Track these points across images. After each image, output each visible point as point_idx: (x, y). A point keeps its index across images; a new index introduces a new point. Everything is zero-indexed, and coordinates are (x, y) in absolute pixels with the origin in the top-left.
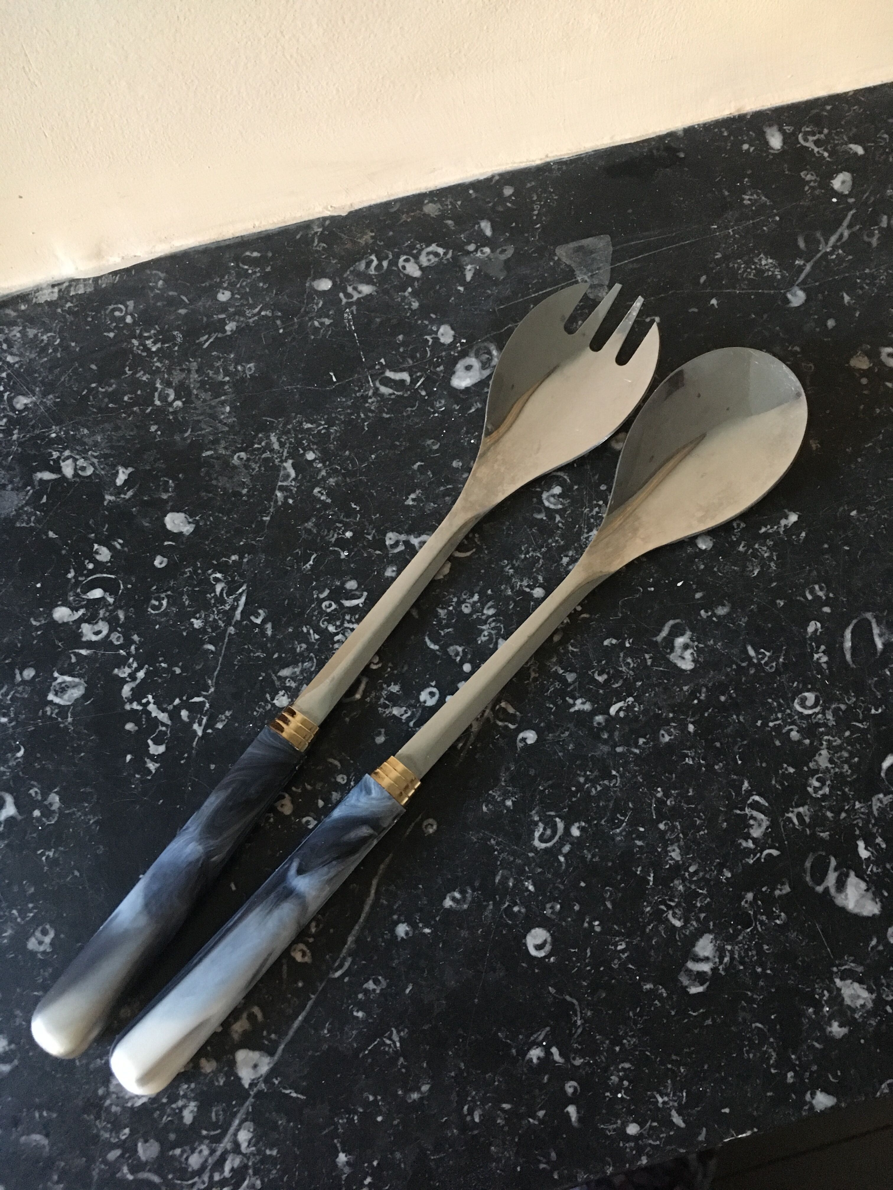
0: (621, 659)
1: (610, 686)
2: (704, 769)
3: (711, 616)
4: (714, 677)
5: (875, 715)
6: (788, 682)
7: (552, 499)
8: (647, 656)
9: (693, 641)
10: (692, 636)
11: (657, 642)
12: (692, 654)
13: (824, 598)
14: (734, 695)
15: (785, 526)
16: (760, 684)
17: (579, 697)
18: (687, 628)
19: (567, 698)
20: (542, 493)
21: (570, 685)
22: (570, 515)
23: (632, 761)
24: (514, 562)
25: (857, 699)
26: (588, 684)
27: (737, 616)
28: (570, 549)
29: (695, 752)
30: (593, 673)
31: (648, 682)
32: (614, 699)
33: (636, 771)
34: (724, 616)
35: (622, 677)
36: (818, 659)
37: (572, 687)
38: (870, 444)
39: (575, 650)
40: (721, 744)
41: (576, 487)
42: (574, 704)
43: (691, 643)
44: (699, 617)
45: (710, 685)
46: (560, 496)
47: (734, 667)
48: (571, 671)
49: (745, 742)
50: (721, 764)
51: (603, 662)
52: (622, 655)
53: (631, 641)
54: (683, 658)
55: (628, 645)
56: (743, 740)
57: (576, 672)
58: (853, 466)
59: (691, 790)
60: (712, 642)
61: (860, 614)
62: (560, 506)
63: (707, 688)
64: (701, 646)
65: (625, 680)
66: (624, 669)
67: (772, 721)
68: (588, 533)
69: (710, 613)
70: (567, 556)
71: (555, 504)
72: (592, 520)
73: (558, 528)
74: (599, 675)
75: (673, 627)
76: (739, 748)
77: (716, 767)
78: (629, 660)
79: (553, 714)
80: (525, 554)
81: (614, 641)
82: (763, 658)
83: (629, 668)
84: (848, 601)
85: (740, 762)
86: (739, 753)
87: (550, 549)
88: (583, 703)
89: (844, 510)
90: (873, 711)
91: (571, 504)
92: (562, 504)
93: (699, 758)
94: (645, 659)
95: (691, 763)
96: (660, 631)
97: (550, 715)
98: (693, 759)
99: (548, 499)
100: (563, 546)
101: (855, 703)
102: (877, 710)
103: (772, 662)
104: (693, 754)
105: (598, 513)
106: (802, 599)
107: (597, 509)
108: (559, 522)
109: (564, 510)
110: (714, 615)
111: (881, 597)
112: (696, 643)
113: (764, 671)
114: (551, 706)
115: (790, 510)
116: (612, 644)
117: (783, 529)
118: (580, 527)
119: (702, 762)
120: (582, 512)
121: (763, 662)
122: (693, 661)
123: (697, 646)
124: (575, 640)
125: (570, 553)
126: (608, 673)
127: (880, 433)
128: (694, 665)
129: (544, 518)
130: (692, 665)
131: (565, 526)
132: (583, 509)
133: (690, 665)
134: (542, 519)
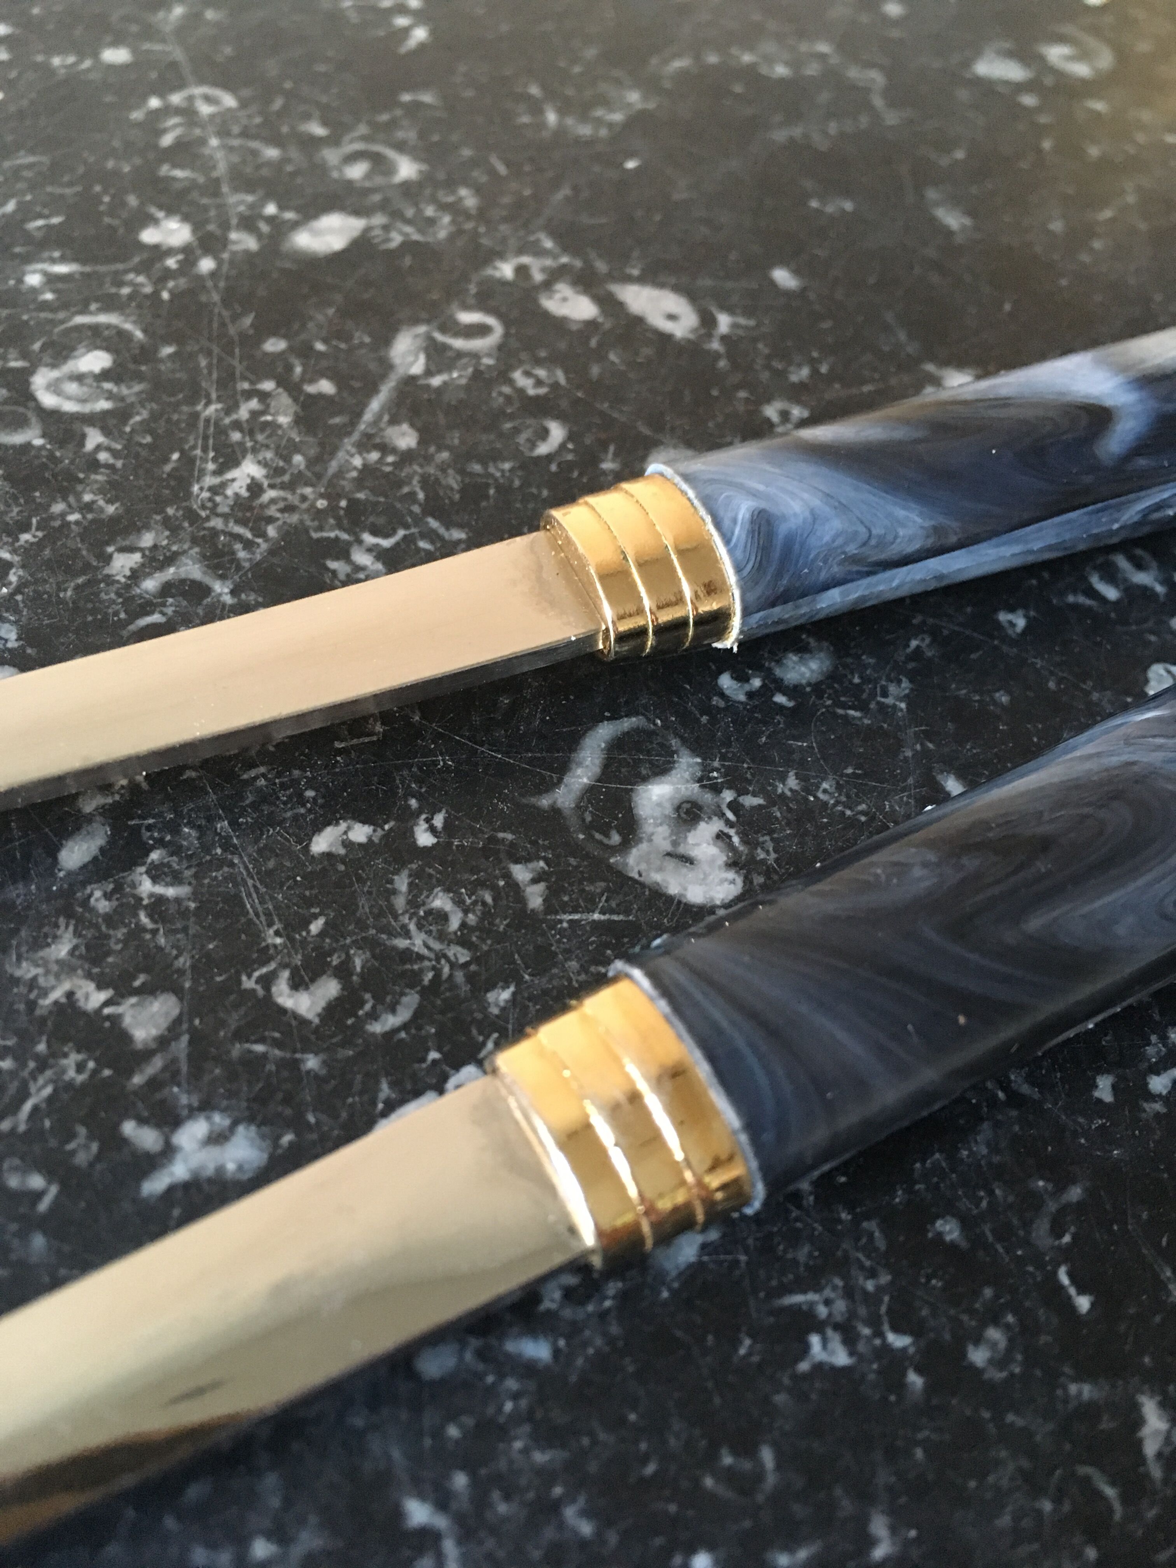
0: (400, 903)
1: (358, 1028)
2: (915, 1380)
3: (765, 692)
7: (72, 388)
8: (521, 873)
9: (716, 789)
10: (706, 769)
11: (555, 811)
12: (721, 836)
17: (193, 1112)
18: (675, 742)
19: (129, 1128)
20: (28, 371)
21: (146, 1055)
22: (146, 427)
23: (516, 1418)
26: (240, 1035)
27: (865, 680)
28: (147, 527)
29: (849, 1293)
30: (267, 981)
31: (542, 982)
32: (385, 1090)
33: (547, 1476)
34: (818, 688)
35: (413, 980)
37: (157, 1064)
39: (171, 892)
40: (966, 1223)
41: (168, 350)
42: (169, 1151)
43: (708, 797)
44: (716, 701)
46: (105, 375)
48: (148, 991)
49: (1075, 1193)
50: (994, 1334)
51: (316, 927)
52: (402, 883)
53: (439, 821)
54: (688, 860)
55: (425, 839)
56: (1061, 1187)
57: (177, 991)
59: (879, 1526)
60: (792, 782)
62: (104, 405)
64: (750, 801)
65: (430, 992)
66: (418, 942)
67: (1156, 1070)
68: (218, 472)
69: (757, 683)
70: (128, 549)
71: (83, 401)
72: (236, 436)
73: (93, 465)
74: (297, 984)
75: (617, 746)
76: (1057, 1231)
77: (978, 1356)
78: (440, 901)
79: (43, 1223)
81: (360, 833)
83: (442, 936)
85: (1084, 1303)
86: (1066, 1255)
87: (54, 531)
88: (217, 1139)
91: (152, 397)
92: (110, 396)
93: (874, 1322)
94: (514, 887)
95: (841, 1358)
96: (563, 768)
97: (24, 1235)
98: (850, 1340)
99: (54, 387)
100: (116, 519)
104: (840, 1306)
105: (254, 414)
106: (1082, 599)
107: (253, 405)
108: (99, 448)
109: (122, 414)
110: (775, 684)
112: (728, 796)
114: (36, 1181)
116: (347, 844)
118: (188, 461)
119: (898, 1341)
120: (196, 416)
122: (733, 864)
123: (734, 806)
124: (175, 850)
125: (147, 540)
126: (343, 972)
128: (739, 881)
129: (38, 442)
130: (733, 882)
131: (125, 458)
132: (199, 408)
133: (722, 881)
134: (28, 446)
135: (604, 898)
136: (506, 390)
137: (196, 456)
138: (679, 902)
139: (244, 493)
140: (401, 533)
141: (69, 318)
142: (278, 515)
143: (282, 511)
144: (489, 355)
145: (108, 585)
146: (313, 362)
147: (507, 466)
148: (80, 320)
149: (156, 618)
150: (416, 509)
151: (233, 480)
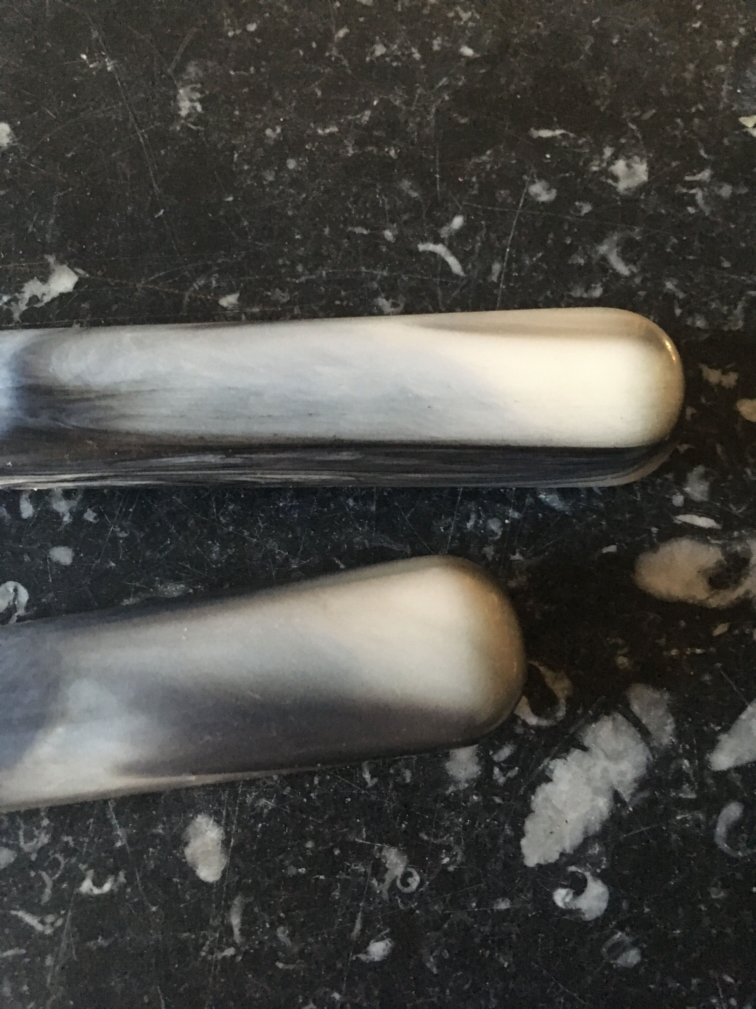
5: (88, 898)
13: (67, 519)
15: (34, 299)
25: (55, 839)
38: (334, 129)
58: (270, 177)
61: (151, 584)
84: (129, 540)
89: (207, 287)
90: (87, 886)
101: (42, 851)
102: (98, 883)
111: (224, 547)
115: (60, 261)
117: (23, 307)
127: (367, 105)
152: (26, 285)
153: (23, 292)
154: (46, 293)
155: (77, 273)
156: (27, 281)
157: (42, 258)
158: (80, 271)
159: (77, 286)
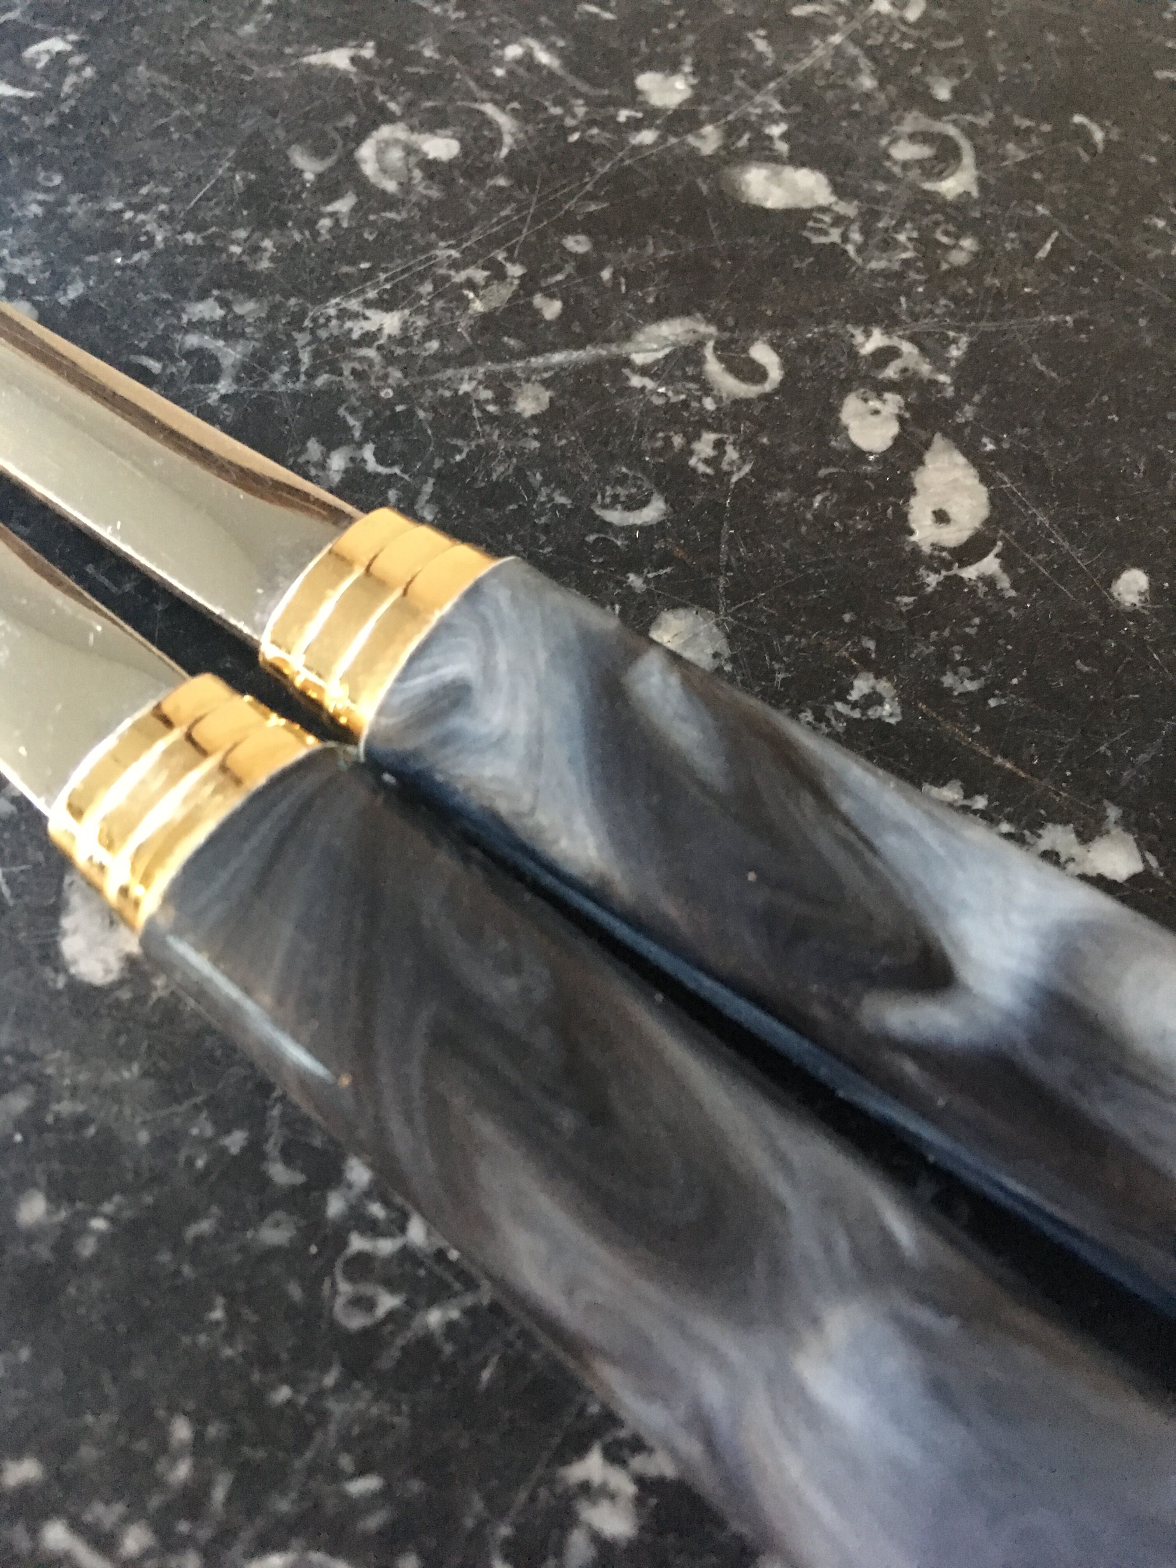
4: (114, 1093)
6: (346, 1443)
7: (395, 155)
14: (87, 1248)
16: (232, 1314)
20: (391, 119)
22: (386, 226)
24: (74, 199)
28: (261, 299)
36: (585, 1488)
41: (500, 182)
45: (66, 1107)
46: (427, 164)
47: (236, 1141)
62: (391, 186)
63: (40, 1106)
67: (76, 1526)
68: (368, 303)
70: (224, 303)
71: (384, 170)
73: (311, 224)
80: (130, 206)
82: (373, 1228)
87: (211, 248)
91: (428, 208)
92: (405, 185)
99: (386, 145)
100: (255, 275)
103: (391, 1286)
105: (470, 284)
107: (480, 275)
108: (333, 214)
109: (389, 202)
113: (312, 1286)
115: (1126, 824)
120: (432, 246)
121: (358, 1243)
125: (246, 308)
128: (112, 977)
129: (309, 176)
130: (107, 971)
131: (334, 238)
132: (442, 244)
133: (104, 961)
134: (299, 172)
135: (23, 867)
136: (678, 441)
137: (378, 277)
138: (54, 936)
139: (355, 336)
140: (396, 470)
141: (483, 101)
142: (347, 372)
143: (354, 372)
144: (718, 400)
145: (172, 315)
146: (580, 280)
147: (561, 500)
148: (489, 109)
149: (155, 366)
150: (438, 463)
151: (366, 318)
152: (1050, 826)
153: (1040, 836)
154: (1077, 859)
155: (1145, 861)
156: (1055, 822)
157: (1099, 801)
158: (1154, 862)
159: (1134, 879)
